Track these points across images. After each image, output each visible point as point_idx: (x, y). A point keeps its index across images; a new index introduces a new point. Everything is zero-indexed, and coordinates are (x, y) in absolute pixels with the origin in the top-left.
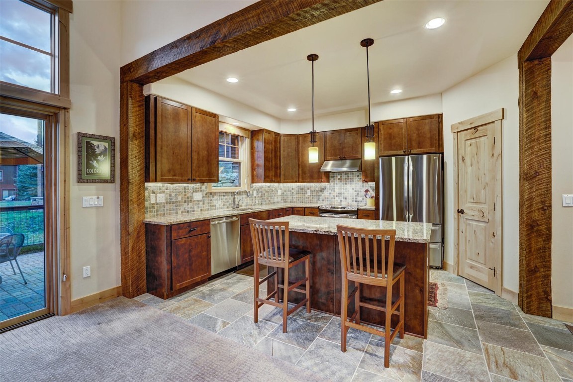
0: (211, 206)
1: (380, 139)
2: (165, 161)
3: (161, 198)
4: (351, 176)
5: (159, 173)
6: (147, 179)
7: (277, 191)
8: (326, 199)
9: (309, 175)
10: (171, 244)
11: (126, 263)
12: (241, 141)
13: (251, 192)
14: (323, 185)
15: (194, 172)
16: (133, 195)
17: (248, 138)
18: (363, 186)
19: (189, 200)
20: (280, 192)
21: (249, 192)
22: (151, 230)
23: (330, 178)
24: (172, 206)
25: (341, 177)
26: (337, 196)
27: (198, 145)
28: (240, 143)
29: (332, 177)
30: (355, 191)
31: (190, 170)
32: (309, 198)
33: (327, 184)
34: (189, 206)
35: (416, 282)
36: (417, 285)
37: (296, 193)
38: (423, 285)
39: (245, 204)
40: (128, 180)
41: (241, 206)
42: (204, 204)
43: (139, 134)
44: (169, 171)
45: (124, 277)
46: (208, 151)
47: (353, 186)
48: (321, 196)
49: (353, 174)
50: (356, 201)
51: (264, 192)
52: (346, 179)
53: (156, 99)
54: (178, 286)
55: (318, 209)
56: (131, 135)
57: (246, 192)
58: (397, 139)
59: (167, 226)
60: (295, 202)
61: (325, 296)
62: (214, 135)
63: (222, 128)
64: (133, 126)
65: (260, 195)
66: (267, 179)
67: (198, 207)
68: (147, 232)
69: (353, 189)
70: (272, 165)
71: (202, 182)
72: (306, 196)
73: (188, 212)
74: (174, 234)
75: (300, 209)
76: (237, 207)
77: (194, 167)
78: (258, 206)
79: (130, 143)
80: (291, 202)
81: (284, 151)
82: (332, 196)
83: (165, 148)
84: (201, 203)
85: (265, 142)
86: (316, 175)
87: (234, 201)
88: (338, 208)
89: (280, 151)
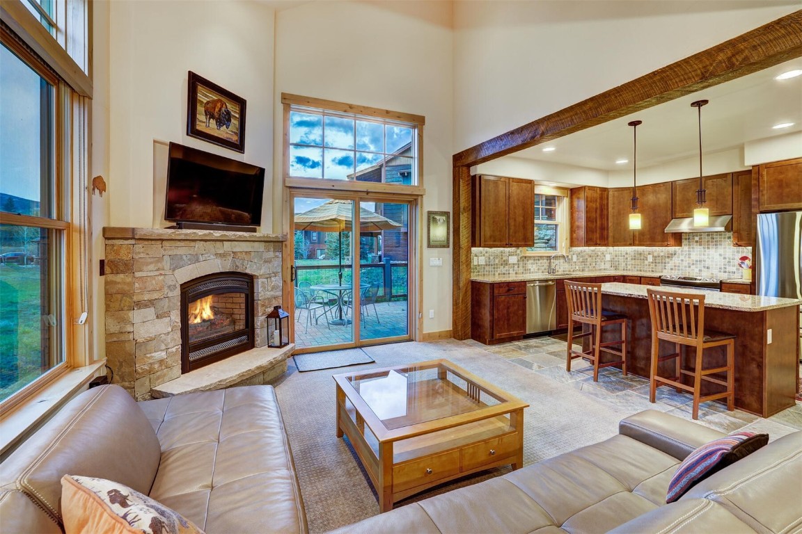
0: (526, 270)
1: (761, 189)
2: (487, 229)
3: (482, 261)
4: (717, 238)
5: (482, 240)
6: (474, 245)
7: (605, 256)
8: (676, 267)
9: (648, 236)
10: (493, 299)
11: (457, 312)
12: (559, 201)
13: (570, 257)
14: (671, 249)
15: (511, 238)
16: (463, 258)
17: (567, 197)
18: (738, 252)
19: (505, 263)
20: (608, 257)
21: (568, 256)
22: (476, 287)
23: (683, 240)
24: (490, 268)
25: (700, 239)
26: (693, 264)
27: (515, 213)
28: (557, 203)
29: (686, 239)
30: (725, 258)
31: (507, 235)
32: (649, 265)
33: (677, 248)
34: (505, 269)
35: (753, 356)
36: (753, 359)
37: (632, 259)
38: (761, 360)
39: (562, 269)
40: (459, 245)
41: (558, 271)
42: (518, 267)
43: (467, 207)
44: (490, 237)
45: (455, 323)
46: (524, 217)
47: (721, 250)
48: (668, 263)
49: (721, 235)
50: (725, 272)
51: (587, 257)
52: (708, 241)
53: (480, 177)
54: (497, 336)
55: (659, 280)
56: (461, 210)
57: (564, 256)
58: (793, 186)
59: (490, 284)
60: (629, 270)
61: (644, 362)
62: (530, 201)
63: (538, 190)
64: (464, 202)
65: (581, 260)
66: (589, 242)
67: (513, 270)
68: (472, 289)
69: (720, 255)
70: (596, 226)
71: (518, 246)
72: (646, 262)
73: (504, 274)
74: (496, 291)
75: (634, 278)
76: (553, 271)
77: (511, 233)
78: (578, 273)
79: (461, 216)
80: (624, 270)
81: (613, 208)
82: (685, 264)
83: (487, 218)
84: (516, 266)
85: (587, 201)
86: (659, 237)
87: (550, 266)
88: (696, 279)
89: (608, 209)
